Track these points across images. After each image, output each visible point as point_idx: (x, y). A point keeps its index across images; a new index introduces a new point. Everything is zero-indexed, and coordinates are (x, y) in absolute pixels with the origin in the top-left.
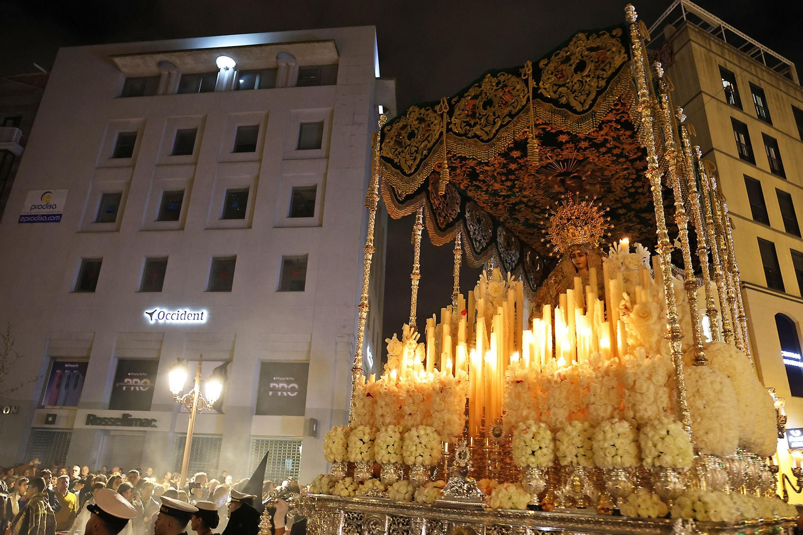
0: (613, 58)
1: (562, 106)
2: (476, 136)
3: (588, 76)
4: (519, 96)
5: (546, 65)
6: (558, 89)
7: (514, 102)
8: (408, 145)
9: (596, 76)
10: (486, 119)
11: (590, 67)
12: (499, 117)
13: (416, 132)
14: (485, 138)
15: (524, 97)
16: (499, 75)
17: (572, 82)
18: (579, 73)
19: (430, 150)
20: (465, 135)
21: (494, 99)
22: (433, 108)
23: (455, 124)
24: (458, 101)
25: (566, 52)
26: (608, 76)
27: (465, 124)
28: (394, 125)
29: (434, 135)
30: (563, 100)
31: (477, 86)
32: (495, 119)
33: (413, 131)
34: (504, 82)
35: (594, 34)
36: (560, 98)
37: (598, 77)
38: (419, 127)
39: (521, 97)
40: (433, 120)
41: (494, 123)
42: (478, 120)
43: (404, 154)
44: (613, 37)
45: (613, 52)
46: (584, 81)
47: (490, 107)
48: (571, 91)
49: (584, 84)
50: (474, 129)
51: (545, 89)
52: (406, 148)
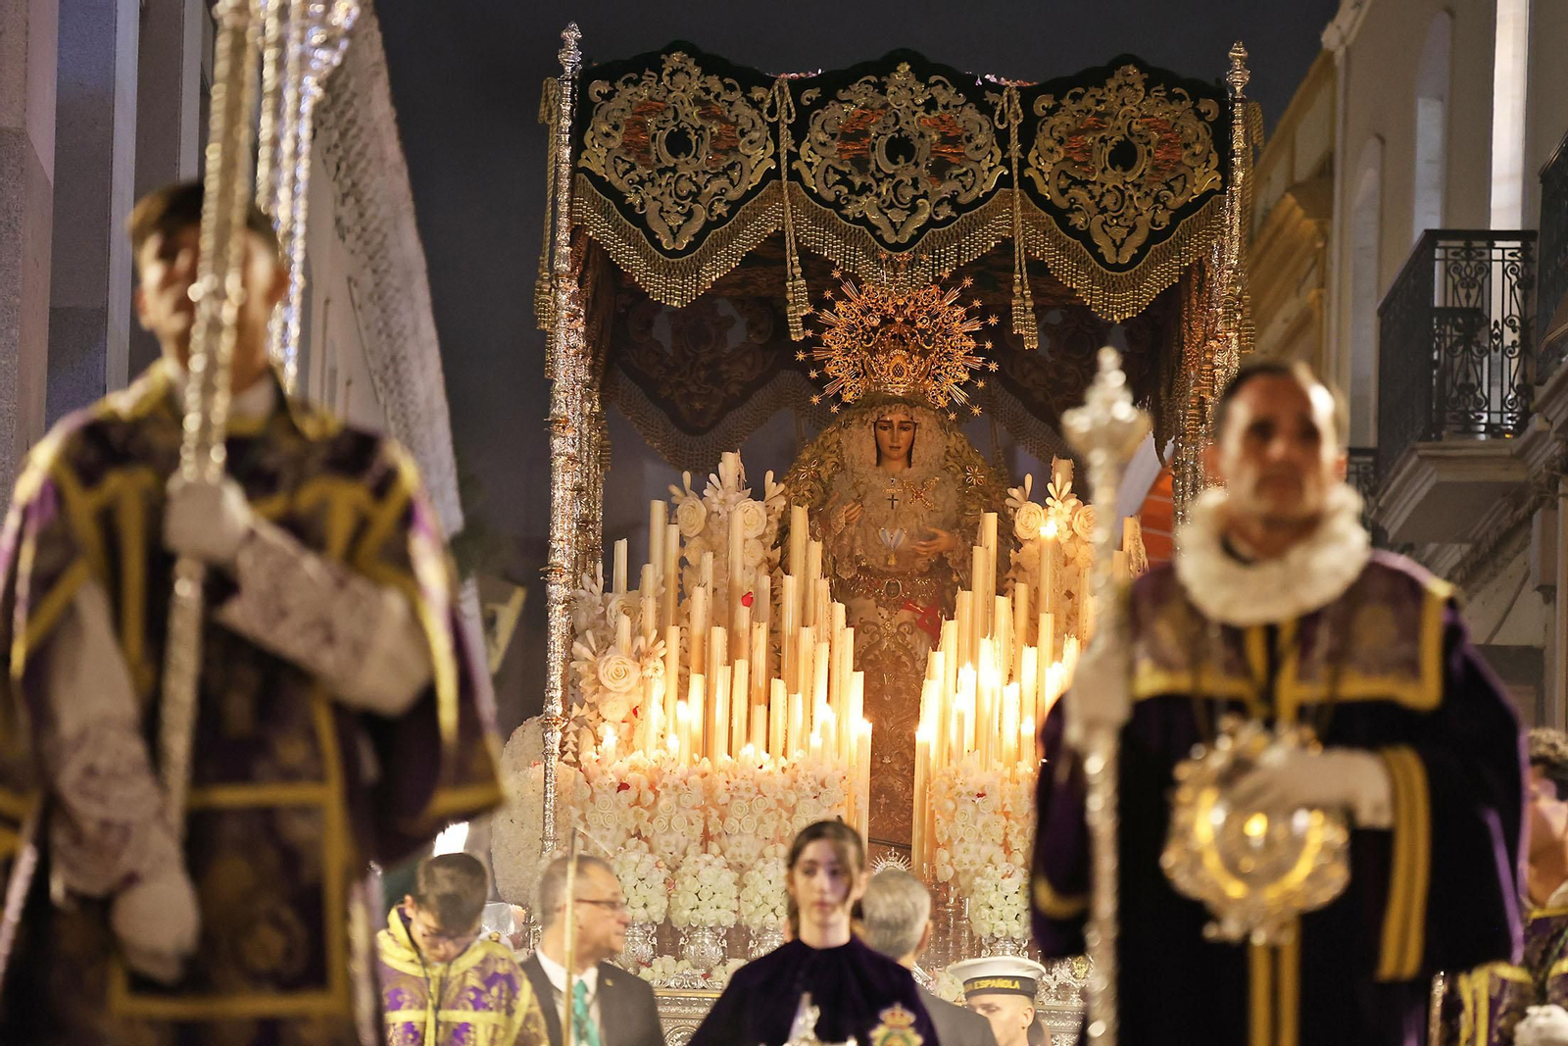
0: (1193, 168)
1: (1073, 231)
2: (864, 221)
3: (1138, 187)
4: (979, 162)
5: (1051, 112)
6: (1069, 187)
7: (965, 174)
8: (668, 169)
9: (1153, 195)
10: (895, 188)
11: (1143, 164)
12: (925, 196)
13: (693, 138)
14: (890, 238)
15: (990, 170)
16: (933, 79)
17: (1103, 185)
18: (1119, 168)
19: (734, 206)
20: (836, 205)
21: (917, 143)
22: (746, 91)
23: (810, 165)
24: (820, 103)
25: (1099, 102)
26: (1175, 207)
27: (838, 177)
28: (619, 85)
29: (746, 172)
30: (1078, 220)
31: (875, 85)
32: (915, 198)
33: (683, 132)
34: (946, 107)
35: (1162, 87)
36: (1071, 210)
37: (1157, 199)
38: (702, 128)
39: (985, 168)
40: (747, 127)
41: (914, 209)
42: (871, 181)
43: (657, 192)
44: (1201, 116)
45: (1194, 154)
46: (1127, 194)
47: (907, 160)
48: (1098, 204)
49: (1127, 203)
50: (864, 200)
51: (1042, 173)
52: (662, 172)
